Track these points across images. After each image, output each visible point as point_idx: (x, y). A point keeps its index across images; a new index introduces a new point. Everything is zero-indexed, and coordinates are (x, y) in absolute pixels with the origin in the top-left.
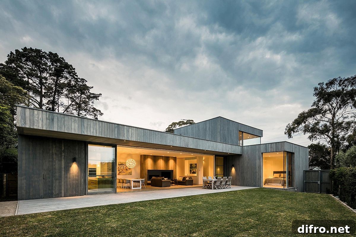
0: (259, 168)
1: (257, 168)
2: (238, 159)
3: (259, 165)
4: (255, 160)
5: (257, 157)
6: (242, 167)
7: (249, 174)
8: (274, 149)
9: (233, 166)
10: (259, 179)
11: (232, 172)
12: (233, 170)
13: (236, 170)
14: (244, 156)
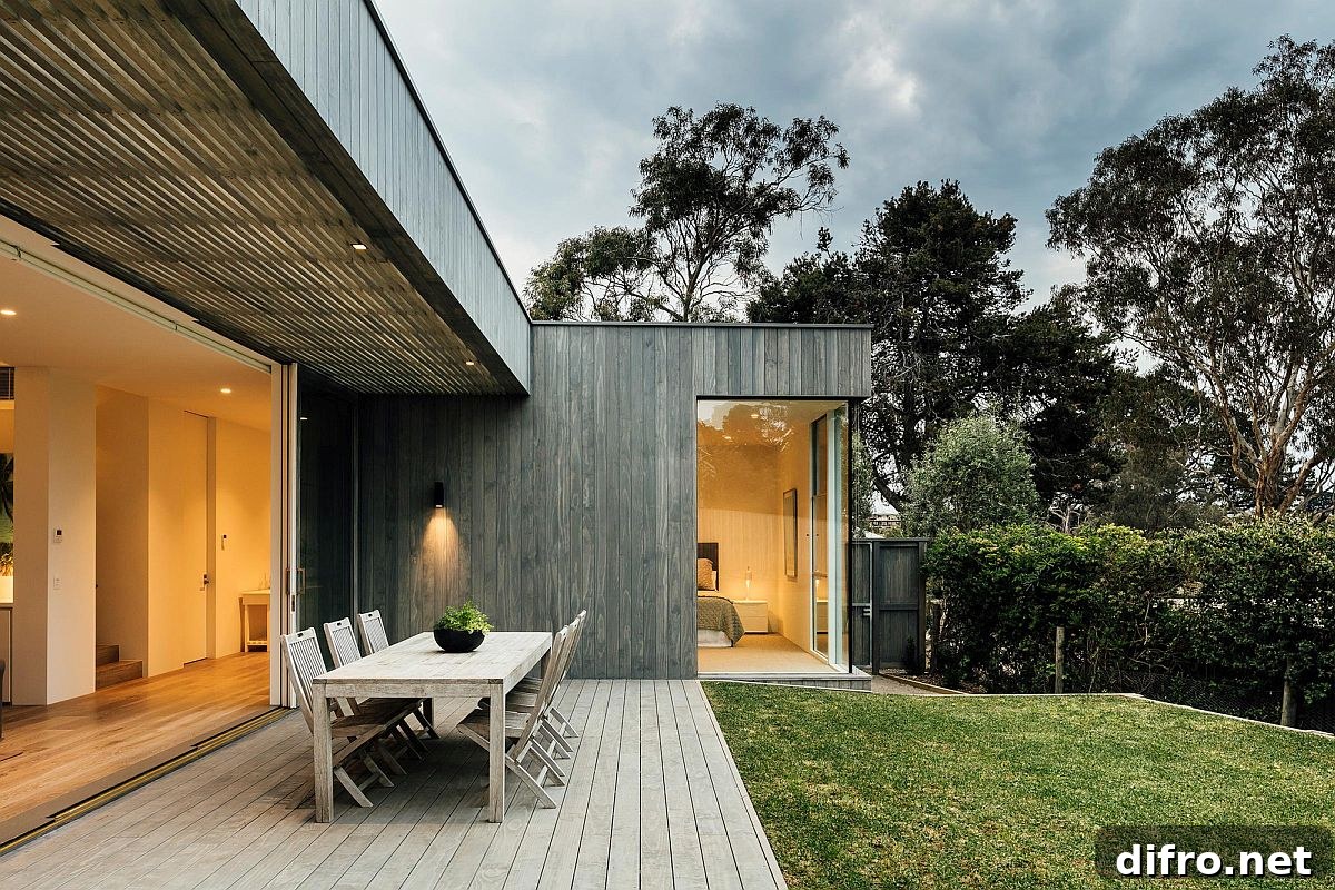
0: (675, 518)
1: (663, 524)
2: (487, 439)
3: (675, 494)
4: (649, 453)
5: (662, 431)
6: (525, 510)
7: (593, 569)
8: (791, 379)
9: (437, 497)
10: (677, 610)
11: (429, 557)
12: (441, 530)
13: (468, 537)
14: (549, 412)
